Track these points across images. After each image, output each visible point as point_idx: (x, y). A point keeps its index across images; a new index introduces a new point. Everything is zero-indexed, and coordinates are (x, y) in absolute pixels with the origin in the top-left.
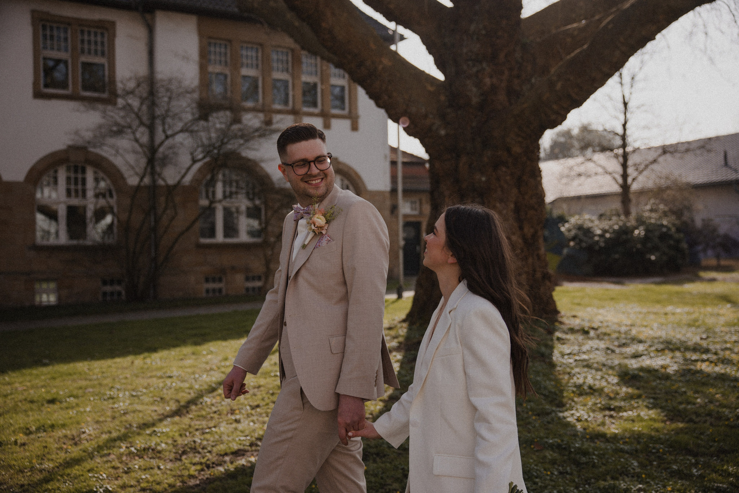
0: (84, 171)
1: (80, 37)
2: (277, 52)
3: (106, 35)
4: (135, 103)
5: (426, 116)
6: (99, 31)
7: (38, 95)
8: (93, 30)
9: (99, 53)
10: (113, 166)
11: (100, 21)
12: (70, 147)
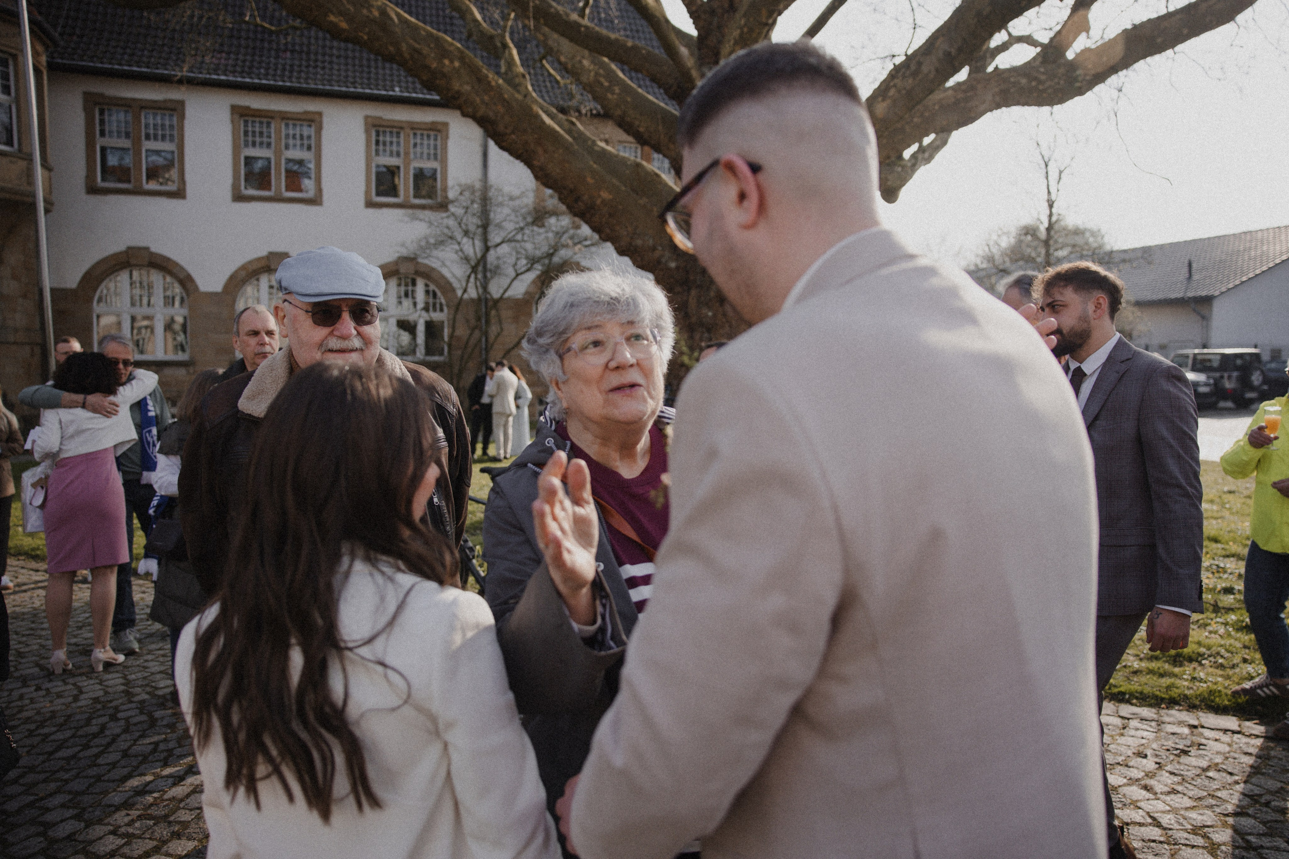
0: (414, 283)
1: (412, 142)
2: (625, 147)
3: (439, 138)
4: (460, 211)
5: (654, 249)
6: (432, 133)
7: (370, 204)
8: (425, 132)
9: (432, 156)
10: (443, 277)
11: (433, 123)
12: (399, 258)
